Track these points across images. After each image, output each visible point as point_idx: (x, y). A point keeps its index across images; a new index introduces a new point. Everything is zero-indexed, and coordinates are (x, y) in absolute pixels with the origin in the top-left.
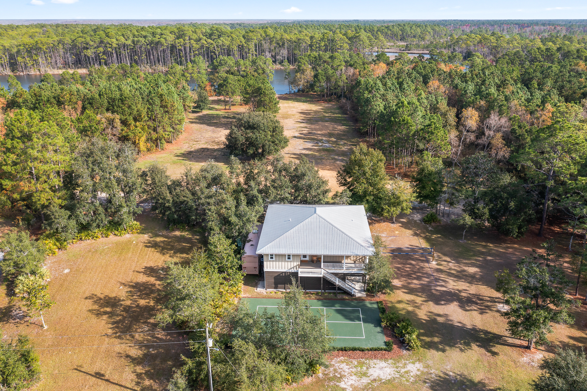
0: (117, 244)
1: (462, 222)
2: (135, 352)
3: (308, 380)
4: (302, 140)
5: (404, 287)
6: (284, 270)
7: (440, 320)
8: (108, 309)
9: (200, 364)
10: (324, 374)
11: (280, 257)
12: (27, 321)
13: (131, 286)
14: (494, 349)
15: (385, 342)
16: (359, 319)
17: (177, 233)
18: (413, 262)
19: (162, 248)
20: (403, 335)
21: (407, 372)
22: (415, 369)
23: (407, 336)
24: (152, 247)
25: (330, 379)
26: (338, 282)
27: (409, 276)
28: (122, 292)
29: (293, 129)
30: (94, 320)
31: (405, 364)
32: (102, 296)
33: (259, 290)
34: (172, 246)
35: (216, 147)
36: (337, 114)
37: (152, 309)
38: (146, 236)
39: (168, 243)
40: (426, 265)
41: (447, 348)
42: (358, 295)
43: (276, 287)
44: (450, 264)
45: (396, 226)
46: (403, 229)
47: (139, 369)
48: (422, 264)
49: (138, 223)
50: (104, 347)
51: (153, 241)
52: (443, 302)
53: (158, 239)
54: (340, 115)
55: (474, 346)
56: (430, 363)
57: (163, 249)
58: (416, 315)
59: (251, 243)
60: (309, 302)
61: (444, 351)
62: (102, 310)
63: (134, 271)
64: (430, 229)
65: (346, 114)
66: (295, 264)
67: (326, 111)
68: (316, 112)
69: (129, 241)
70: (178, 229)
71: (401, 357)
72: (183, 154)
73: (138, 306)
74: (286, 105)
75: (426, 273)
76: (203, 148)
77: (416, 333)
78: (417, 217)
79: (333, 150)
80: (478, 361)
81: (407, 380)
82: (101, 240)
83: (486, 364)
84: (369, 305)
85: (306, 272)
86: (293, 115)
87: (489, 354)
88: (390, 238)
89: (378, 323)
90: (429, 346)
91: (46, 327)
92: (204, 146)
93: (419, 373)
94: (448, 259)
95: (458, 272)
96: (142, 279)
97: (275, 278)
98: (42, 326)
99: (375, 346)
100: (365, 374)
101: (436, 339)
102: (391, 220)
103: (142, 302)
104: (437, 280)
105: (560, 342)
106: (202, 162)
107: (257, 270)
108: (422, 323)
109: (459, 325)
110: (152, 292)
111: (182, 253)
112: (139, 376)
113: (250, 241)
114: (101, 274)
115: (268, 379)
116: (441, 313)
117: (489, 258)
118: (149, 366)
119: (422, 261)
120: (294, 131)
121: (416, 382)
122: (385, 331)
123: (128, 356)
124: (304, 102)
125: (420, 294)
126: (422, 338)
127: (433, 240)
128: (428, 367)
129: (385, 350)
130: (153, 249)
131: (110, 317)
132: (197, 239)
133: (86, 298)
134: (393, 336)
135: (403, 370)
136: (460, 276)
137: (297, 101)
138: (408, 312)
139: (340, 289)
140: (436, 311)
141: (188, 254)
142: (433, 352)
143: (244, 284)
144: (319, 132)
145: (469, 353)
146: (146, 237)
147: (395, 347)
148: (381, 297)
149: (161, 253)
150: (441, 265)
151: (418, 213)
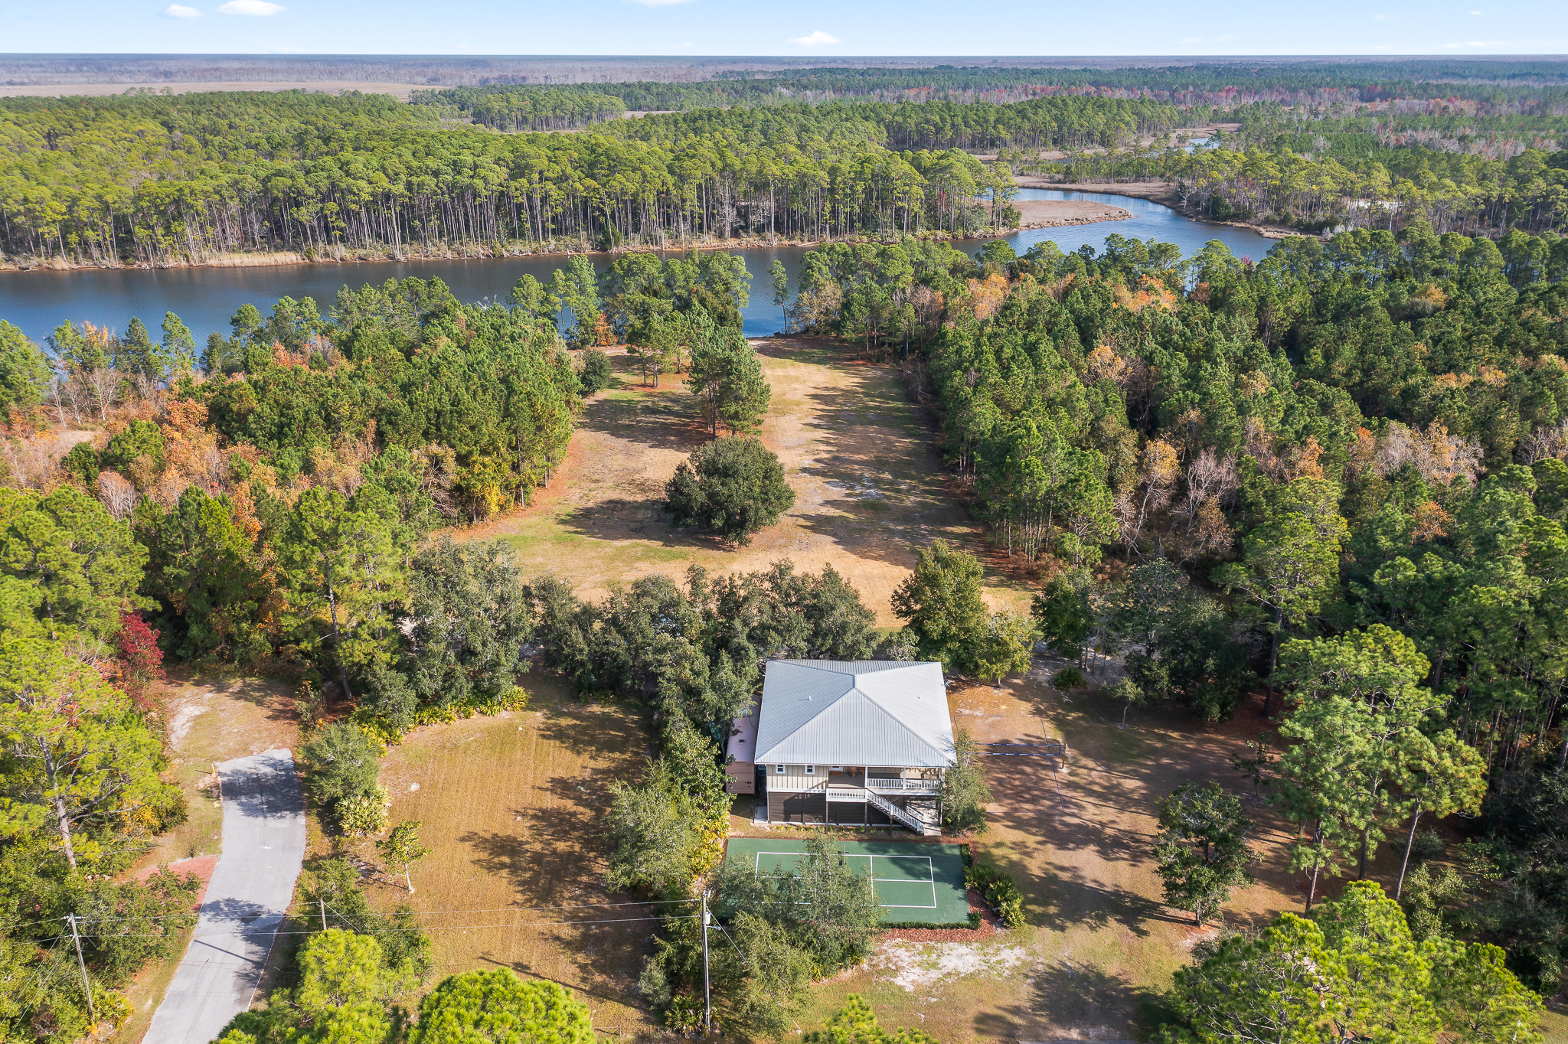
0: (490, 732)
1: (1120, 692)
2: (567, 931)
3: (846, 974)
4: (819, 480)
5: (1007, 816)
6: (801, 790)
7: (1065, 876)
8: (506, 859)
9: (683, 950)
10: (871, 965)
11: (795, 769)
12: (378, 880)
13: (534, 817)
14: (1143, 926)
15: (969, 915)
16: (927, 875)
17: (596, 709)
18: (1028, 770)
19: (575, 740)
20: (997, 904)
21: (999, 962)
22: (1013, 957)
23: (1004, 904)
24: (555, 737)
25: (880, 973)
26: (893, 811)
27: (1018, 795)
28: (520, 829)
29: (800, 446)
30: (488, 878)
31: (998, 949)
32: (488, 836)
33: (758, 823)
34: (592, 736)
35: (640, 498)
36: (894, 399)
37: (581, 858)
38: (538, 714)
39: (583, 730)
40: (1051, 774)
41: (1069, 924)
42: (929, 832)
43: (787, 819)
44: (1094, 773)
45: (1004, 693)
46: (1016, 701)
47: (581, 958)
48: (1042, 773)
49: (521, 689)
50: (516, 925)
51: (555, 725)
52: (1071, 846)
53: (564, 722)
54: (900, 405)
55: (1112, 922)
56: (1038, 947)
57: (576, 742)
58: (1025, 867)
59: (738, 737)
60: (844, 845)
61: (1063, 929)
62: (496, 860)
63: (533, 787)
64: (1066, 699)
65: (914, 401)
66: (821, 780)
67: (869, 389)
68: (847, 393)
69: (511, 726)
70: (597, 701)
71: (993, 938)
72: (574, 516)
73: (554, 852)
74: (780, 372)
75: (1049, 791)
76: (611, 502)
77: (1019, 901)
78: (1045, 674)
79: (886, 508)
80: (1114, 944)
81: (999, 975)
82: (457, 723)
83: (1125, 950)
84: (948, 851)
85: (840, 794)
86: (798, 404)
87: (1132, 934)
88: (991, 720)
89: (959, 883)
90: (1039, 920)
91: (412, 890)
92: (615, 495)
93: (1018, 963)
94: (1091, 764)
95: (1105, 787)
96: (551, 802)
97: (786, 803)
98: (406, 888)
99: (953, 922)
100: (934, 965)
101: (1052, 910)
102: (993, 683)
103: (561, 846)
104: (1065, 802)
105: (1251, 914)
106: (616, 538)
107: (753, 785)
108: (1033, 882)
109: (1093, 885)
110: (574, 827)
111: (612, 751)
112: (583, 968)
113: (737, 731)
114: (476, 794)
115: (788, 970)
116: (1066, 865)
117: (1165, 761)
118: (596, 953)
119: (1045, 767)
120: (801, 451)
121: (1012, 976)
122: (969, 898)
123: (557, 938)
124: (819, 362)
125: (1034, 830)
126: (1029, 907)
127: (1069, 723)
128: (1033, 953)
129: (968, 927)
130: (558, 743)
131: (512, 873)
132: (635, 722)
133: (463, 840)
134: (981, 904)
135: (994, 959)
136: (1110, 795)
137: (804, 361)
138: (1011, 863)
139: (896, 821)
140: (1057, 862)
141: (622, 752)
142: (1047, 931)
143: (732, 812)
144: (857, 457)
145: (1103, 932)
146: (538, 717)
147: (984, 922)
148: (969, 837)
149: (572, 750)
150: (1077, 775)
151: (1046, 665)
